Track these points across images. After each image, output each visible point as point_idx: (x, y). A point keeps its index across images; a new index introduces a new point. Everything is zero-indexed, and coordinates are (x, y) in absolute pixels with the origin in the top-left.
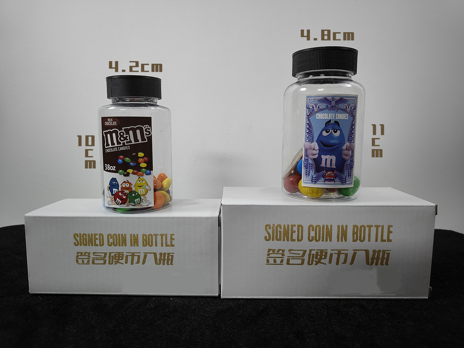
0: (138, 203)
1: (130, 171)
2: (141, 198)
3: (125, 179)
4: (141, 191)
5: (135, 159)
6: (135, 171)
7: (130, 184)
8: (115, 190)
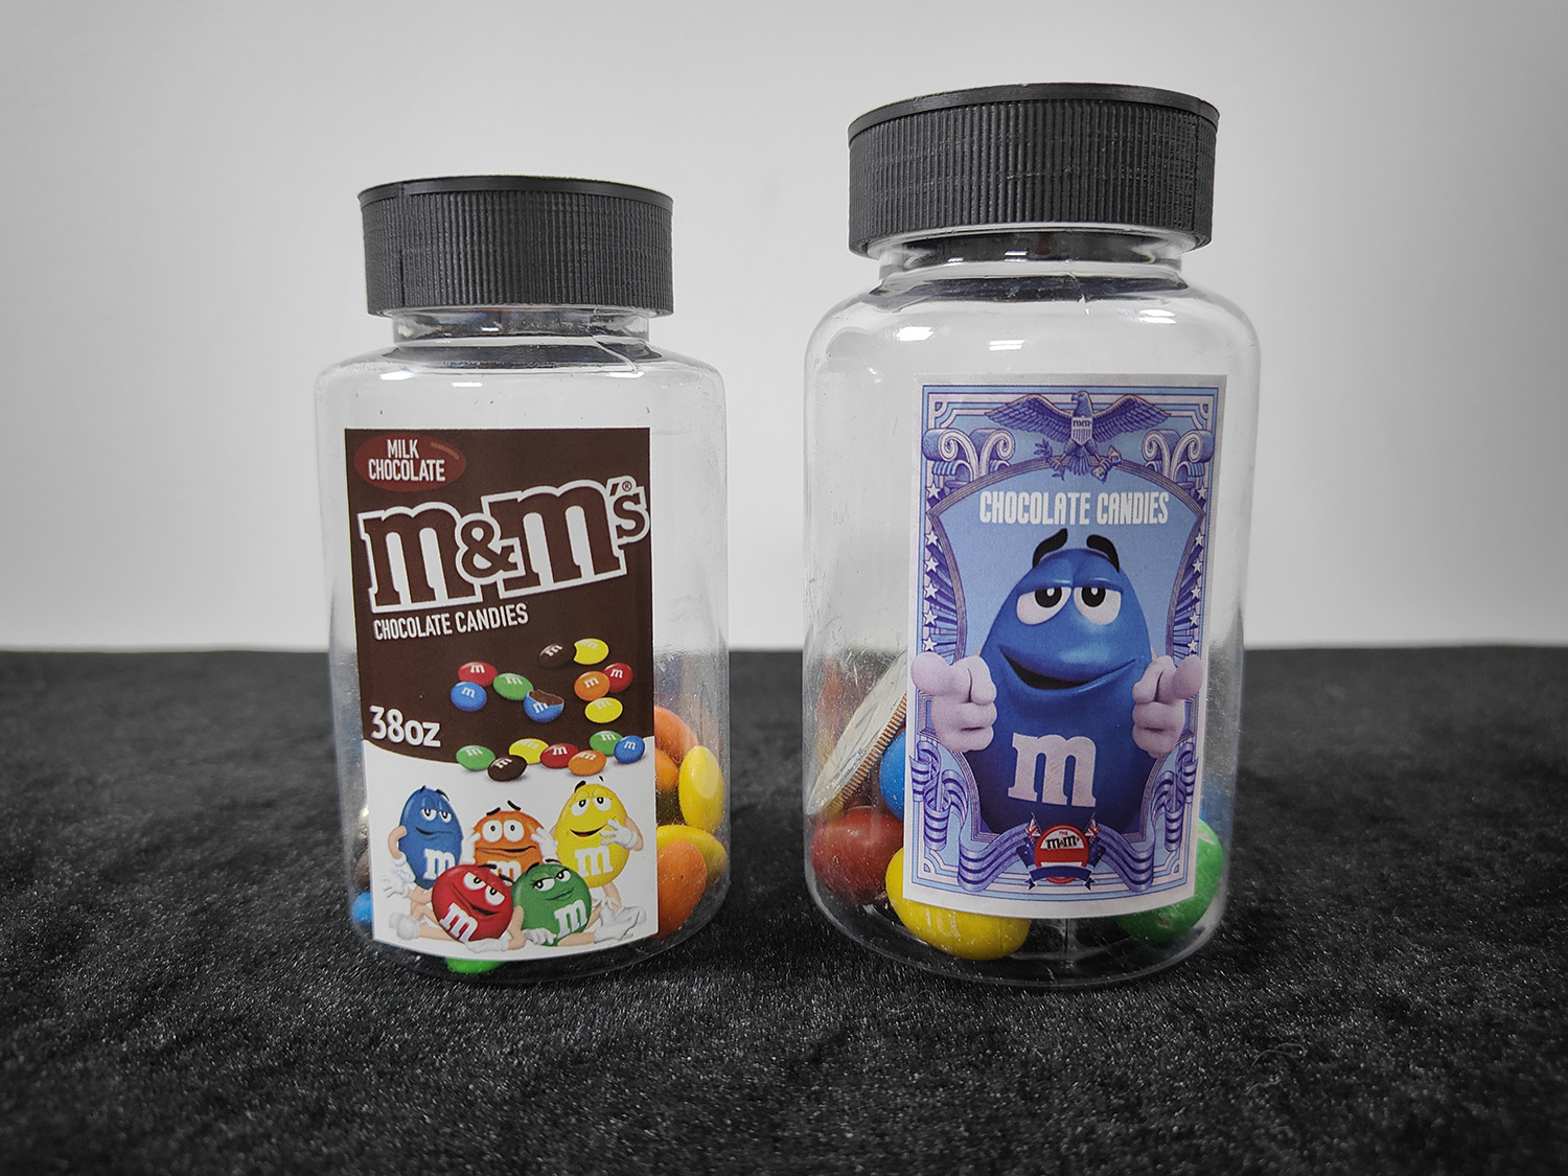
0: (575, 926)
1: (528, 748)
2: (588, 901)
3: (501, 794)
4: (586, 860)
5: (560, 677)
6: (559, 750)
7: (531, 823)
8: (437, 860)
